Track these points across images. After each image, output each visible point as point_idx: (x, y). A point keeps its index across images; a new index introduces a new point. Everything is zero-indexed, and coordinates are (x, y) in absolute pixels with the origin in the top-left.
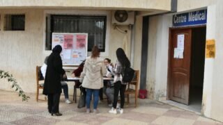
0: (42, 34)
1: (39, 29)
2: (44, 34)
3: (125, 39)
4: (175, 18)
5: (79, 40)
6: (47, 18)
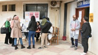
0: (22, 12)
1: (21, 10)
2: (23, 12)
3: (56, 14)
4: (78, 3)
6: (24, 6)
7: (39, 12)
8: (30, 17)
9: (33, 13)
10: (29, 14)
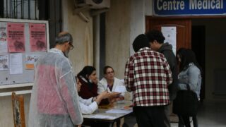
4: (158, 3)
7: (47, 22)
8: (10, 46)
9: (23, 26)
10: (6, 31)
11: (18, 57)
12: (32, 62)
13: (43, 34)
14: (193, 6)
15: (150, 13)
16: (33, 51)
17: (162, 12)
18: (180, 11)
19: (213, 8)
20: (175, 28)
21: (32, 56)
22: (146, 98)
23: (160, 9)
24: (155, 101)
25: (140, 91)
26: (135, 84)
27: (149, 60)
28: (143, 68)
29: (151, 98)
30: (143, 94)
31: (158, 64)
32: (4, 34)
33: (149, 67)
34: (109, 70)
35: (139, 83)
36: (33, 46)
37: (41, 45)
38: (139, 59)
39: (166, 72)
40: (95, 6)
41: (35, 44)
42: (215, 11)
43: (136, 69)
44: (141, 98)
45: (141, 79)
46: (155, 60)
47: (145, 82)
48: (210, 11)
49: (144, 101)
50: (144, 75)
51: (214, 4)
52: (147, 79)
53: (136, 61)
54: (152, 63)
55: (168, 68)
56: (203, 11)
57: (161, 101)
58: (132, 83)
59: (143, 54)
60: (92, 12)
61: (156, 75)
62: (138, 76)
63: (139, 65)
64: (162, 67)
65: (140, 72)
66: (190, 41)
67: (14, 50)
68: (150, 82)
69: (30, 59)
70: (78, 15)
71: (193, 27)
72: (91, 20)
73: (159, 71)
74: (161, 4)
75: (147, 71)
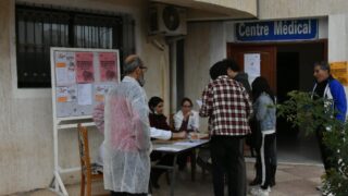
4: (240, 28)
5: (104, 63)
7: (117, 51)
8: (78, 77)
9: (92, 55)
10: (74, 61)
11: (87, 88)
12: (102, 93)
13: (113, 63)
14: (278, 31)
15: (232, 39)
16: (102, 81)
17: (245, 38)
18: (263, 37)
19: (300, 33)
20: (259, 55)
21: (102, 86)
22: (226, 127)
23: (242, 35)
24: (234, 131)
25: (220, 119)
26: (215, 113)
27: (228, 88)
28: (223, 96)
29: (231, 127)
30: (223, 122)
31: (238, 93)
32: (72, 64)
33: (229, 96)
34: (187, 103)
35: (218, 111)
36: (102, 76)
37: (111, 75)
38: (218, 86)
39: (245, 101)
40: (170, 33)
41: (105, 73)
42: (302, 36)
43: (216, 96)
44: (220, 127)
45: (221, 107)
46: (234, 88)
47: (224, 111)
48: (297, 36)
49: (224, 130)
50: (223, 103)
51: (301, 29)
52: (227, 107)
53: (215, 89)
54: (232, 92)
55: (247, 97)
56: (288, 36)
57: (241, 131)
58: (211, 111)
59: (222, 82)
60: (168, 39)
61: (236, 104)
62: (217, 104)
63: (219, 92)
64: (241, 96)
65: (220, 100)
66: (275, 70)
67: (82, 81)
68: (230, 111)
69: (99, 89)
70: (153, 43)
71: (278, 54)
72: (166, 49)
73: (239, 100)
74: (243, 30)
75: (226, 99)
